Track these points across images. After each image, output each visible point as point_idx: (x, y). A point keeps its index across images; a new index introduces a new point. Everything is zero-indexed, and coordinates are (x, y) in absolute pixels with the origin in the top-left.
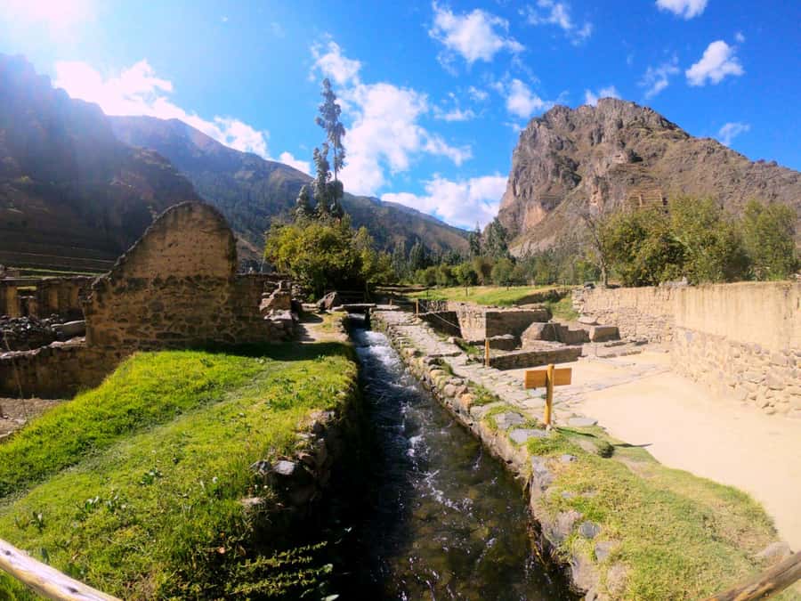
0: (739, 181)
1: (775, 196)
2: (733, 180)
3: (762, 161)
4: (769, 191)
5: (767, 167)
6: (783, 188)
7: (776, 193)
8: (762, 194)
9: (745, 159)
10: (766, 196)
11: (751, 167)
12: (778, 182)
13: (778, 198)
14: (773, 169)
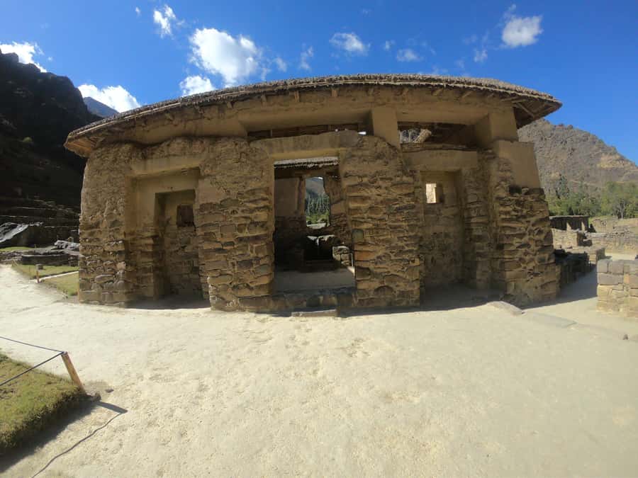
0: (546, 139)
1: (573, 150)
2: (542, 139)
3: (562, 125)
4: (569, 146)
5: (566, 129)
6: (579, 144)
7: (574, 147)
8: (564, 148)
9: (549, 123)
10: (567, 150)
11: (554, 129)
12: (575, 140)
13: (576, 151)
14: (571, 131)
